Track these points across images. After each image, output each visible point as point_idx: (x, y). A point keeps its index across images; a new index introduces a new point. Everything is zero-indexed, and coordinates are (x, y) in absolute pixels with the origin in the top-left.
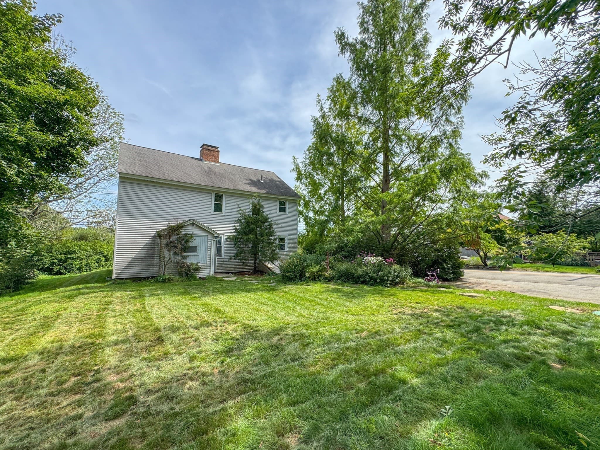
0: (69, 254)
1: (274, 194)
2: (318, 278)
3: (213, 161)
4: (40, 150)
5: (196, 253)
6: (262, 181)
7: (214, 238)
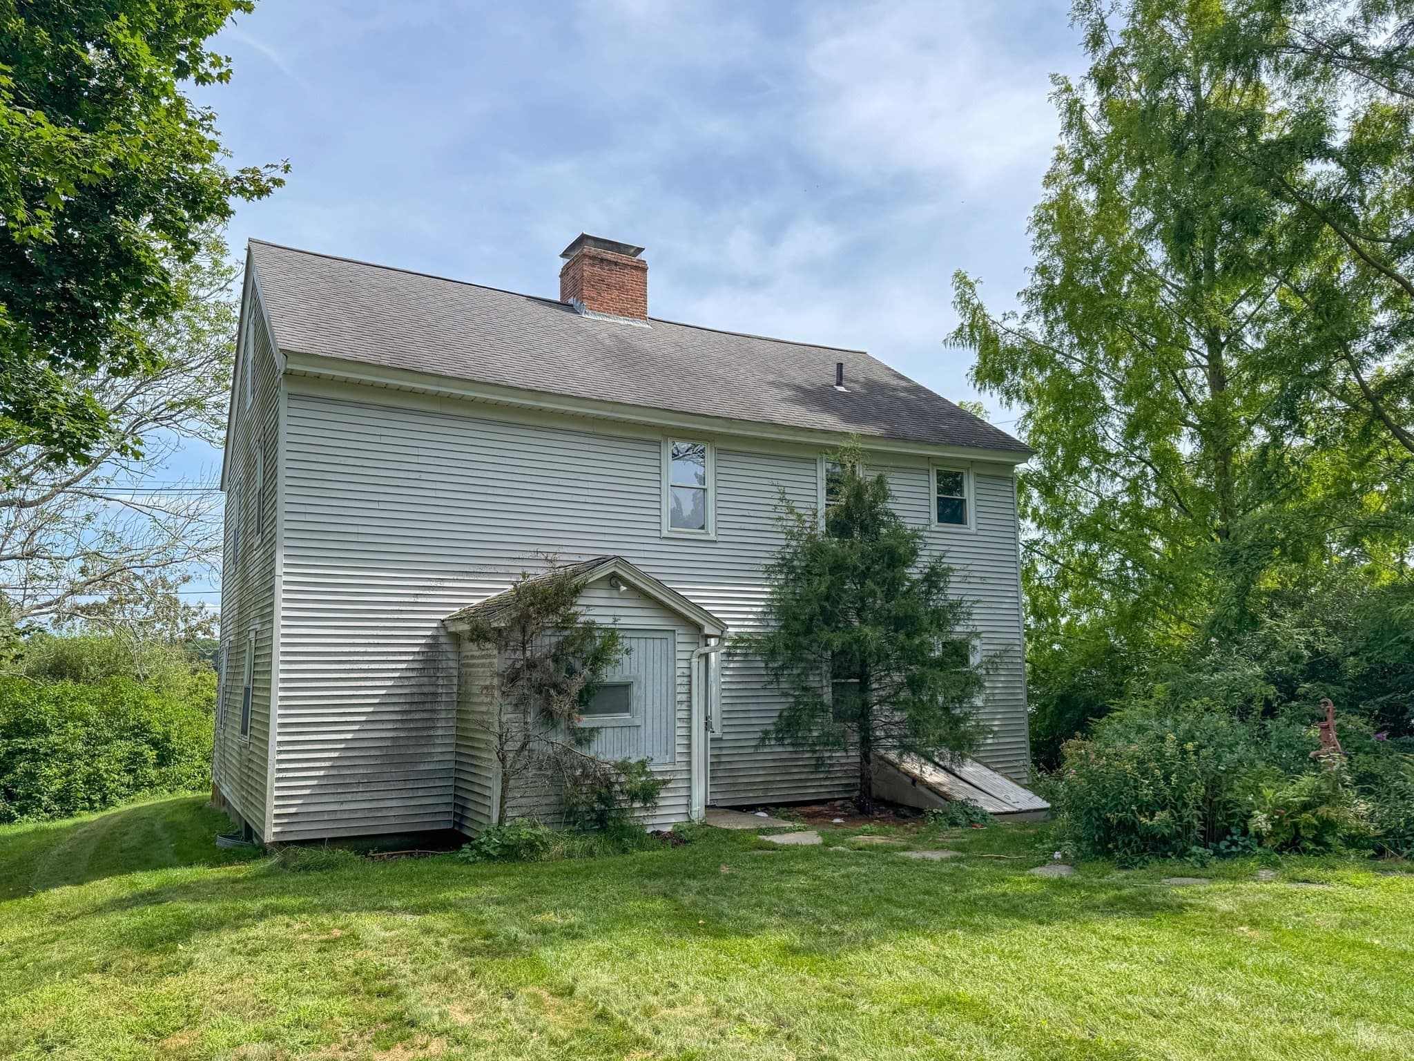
0: (20, 733)
1: (919, 441)
2: (1317, 840)
3: (622, 312)
4: (31, 207)
5: (627, 716)
6: (843, 389)
7: (702, 642)
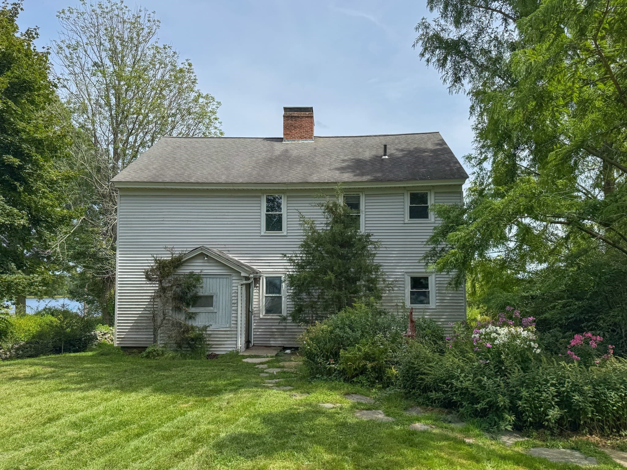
3: (301, 138)
5: (212, 308)
6: (387, 157)
7: (244, 279)
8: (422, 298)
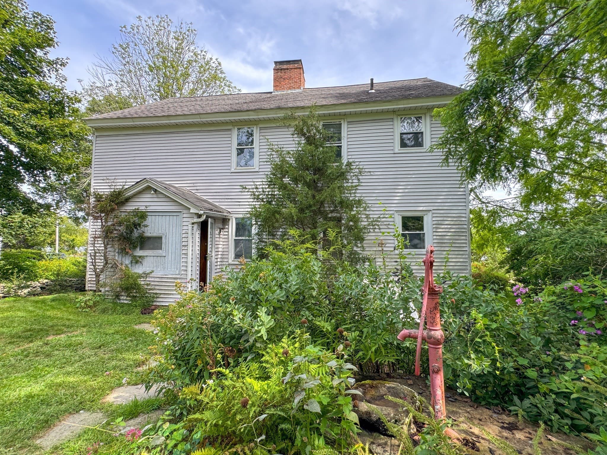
3: (290, 88)
5: (160, 251)
6: (373, 91)
7: (195, 217)
8: (416, 241)
